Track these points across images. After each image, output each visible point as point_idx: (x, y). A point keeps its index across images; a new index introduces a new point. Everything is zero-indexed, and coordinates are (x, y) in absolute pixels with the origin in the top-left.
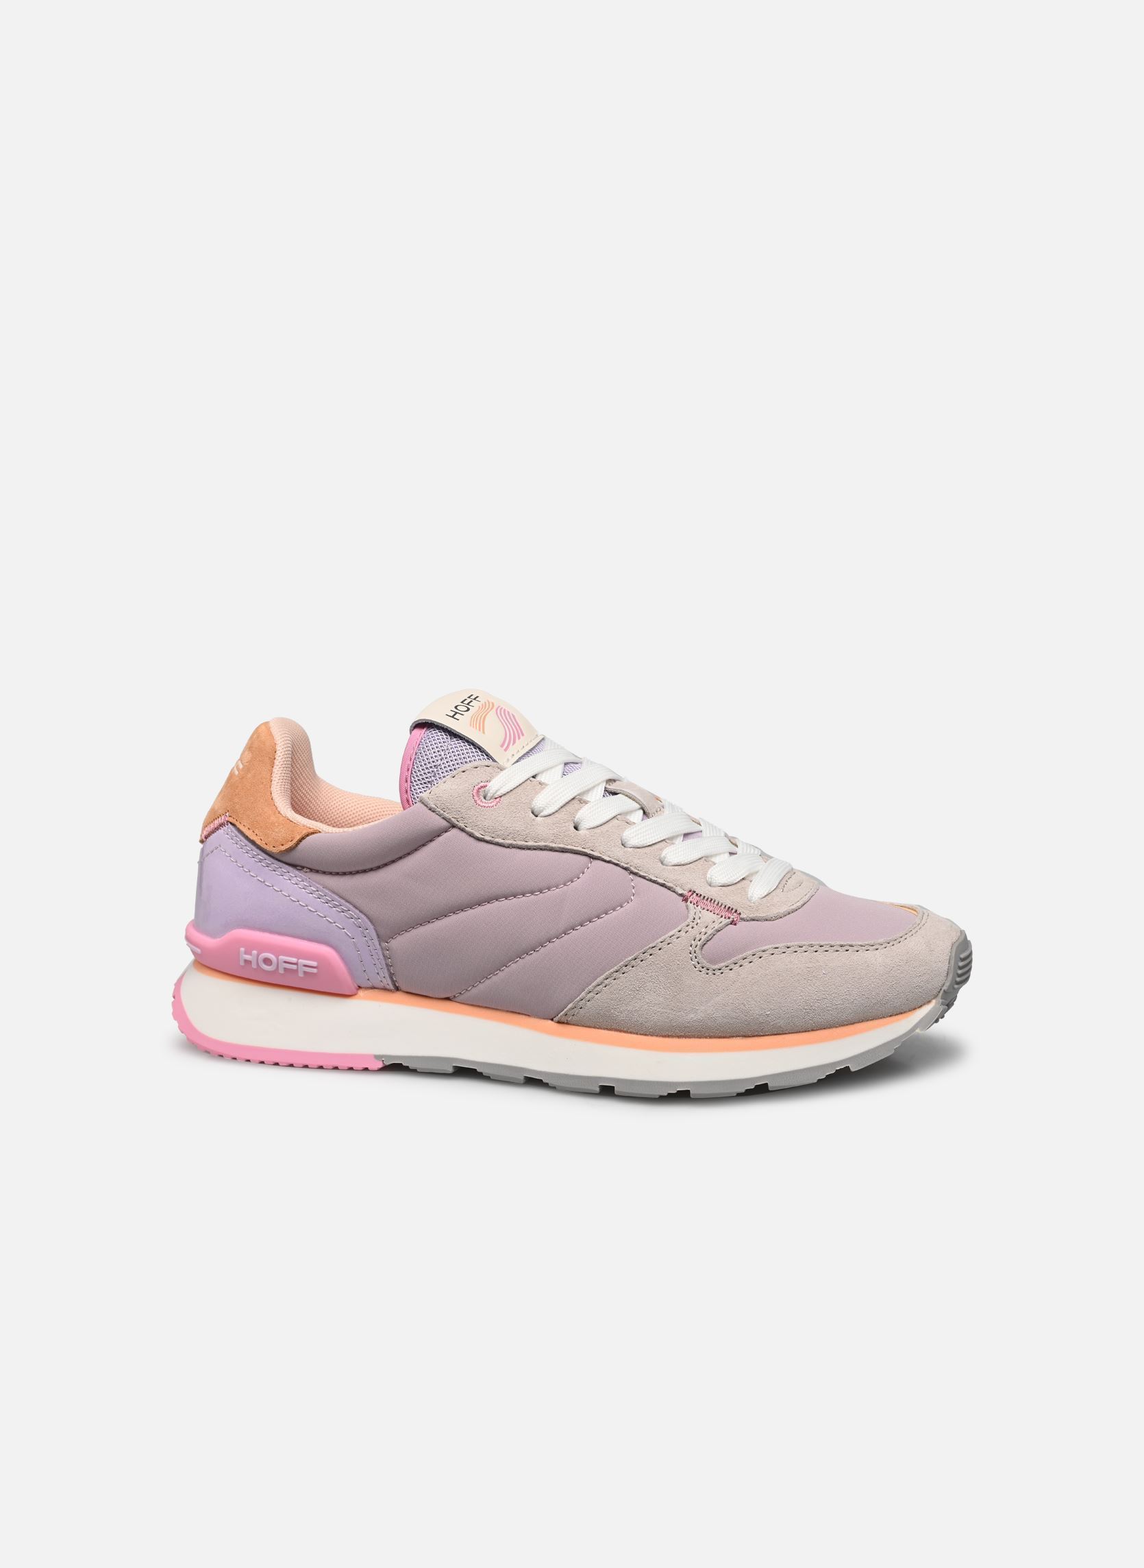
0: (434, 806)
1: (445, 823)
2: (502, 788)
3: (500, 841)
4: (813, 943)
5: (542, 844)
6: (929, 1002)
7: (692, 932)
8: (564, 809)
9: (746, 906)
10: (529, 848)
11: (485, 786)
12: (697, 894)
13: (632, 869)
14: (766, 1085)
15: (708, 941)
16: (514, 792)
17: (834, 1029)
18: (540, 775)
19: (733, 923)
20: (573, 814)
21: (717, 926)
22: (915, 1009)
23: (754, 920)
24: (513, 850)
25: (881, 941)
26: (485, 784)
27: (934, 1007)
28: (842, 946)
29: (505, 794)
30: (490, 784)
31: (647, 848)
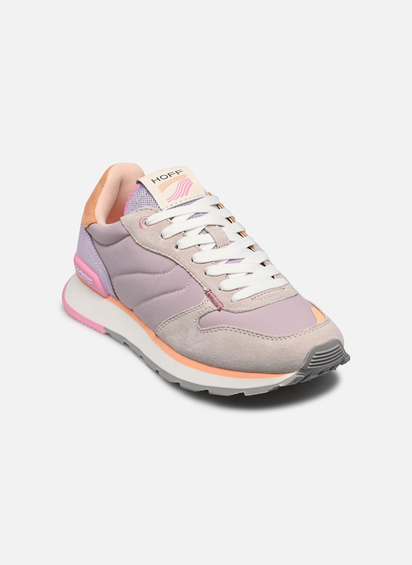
0: (124, 224)
1: (126, 233)
2: (152, 221)
3: (144, 246)
4: (244, 329)
5: (159, 252)
6: (293, 372)
7: (200, 310)
8: (173, 237)
9: (228, 303)
10: (154, 253)
11: (146, 219)
12: (211, 292)
13: (190, 273)
14: (208, 391)
15: (203, 316)
16: (157, 224)
17: (244, 373)
18: (175, 217)
19: (219, 310)
20: (177, 241)
21: (211, 310)
22: (285, 373)
23: (228, 311)
24: (148, 252)
25: (276, 336)
26: (146, 218)
27: (294, 375)
28: (256, 334)
29: (153, 225)
30: (148, 218)
31: (201, 264)
